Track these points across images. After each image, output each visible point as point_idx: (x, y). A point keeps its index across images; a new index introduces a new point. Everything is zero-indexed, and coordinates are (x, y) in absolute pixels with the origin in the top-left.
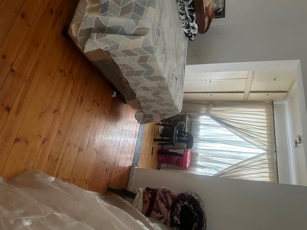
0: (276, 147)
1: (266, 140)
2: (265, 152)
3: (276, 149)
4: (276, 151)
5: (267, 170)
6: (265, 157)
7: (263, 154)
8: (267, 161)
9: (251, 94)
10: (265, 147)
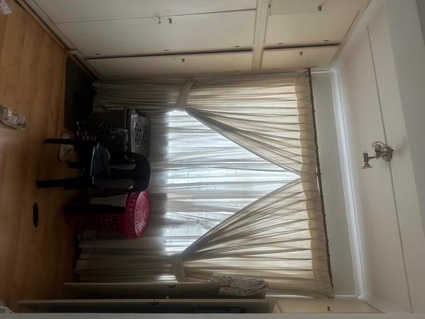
0: (318, 165)
1: (299, 151)
2: (299, 177)
3: (319, 169)
4: (319, 174)
5: (304, 215)
6: (300, 187)
7: (295, 182)
8: (303, 196)
9: (267, 53)
10: (299, 167)
